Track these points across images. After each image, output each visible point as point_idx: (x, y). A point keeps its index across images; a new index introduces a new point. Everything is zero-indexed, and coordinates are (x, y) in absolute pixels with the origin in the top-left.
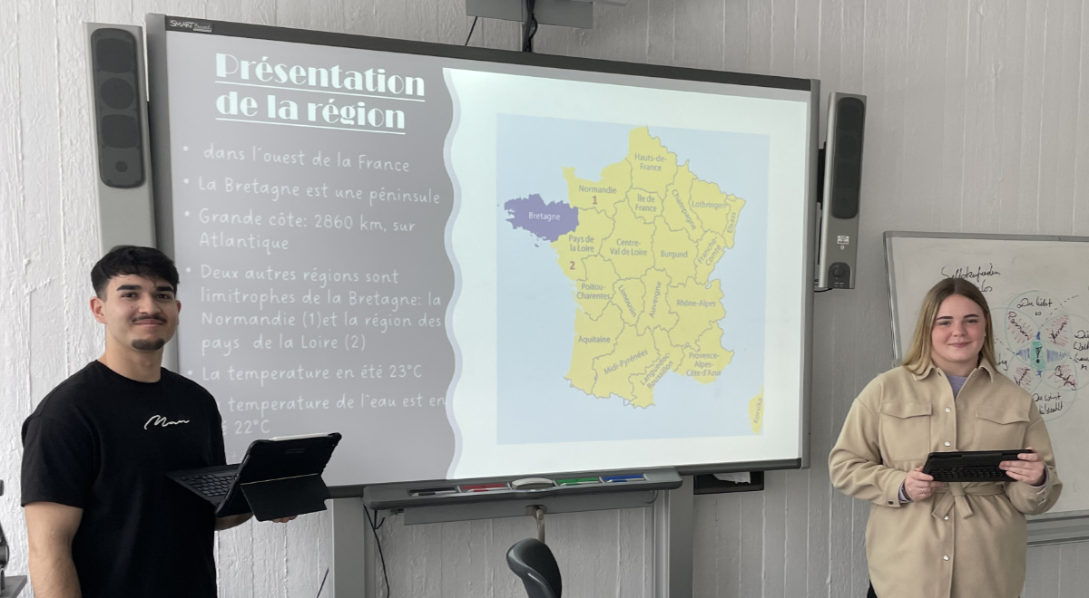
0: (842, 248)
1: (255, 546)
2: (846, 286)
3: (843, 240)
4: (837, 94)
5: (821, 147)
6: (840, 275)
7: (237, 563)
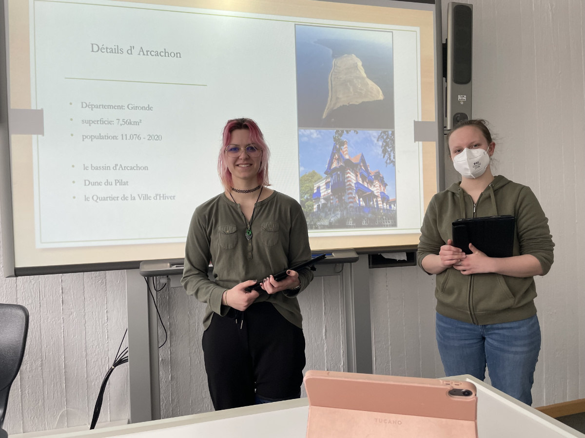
0: (462, 103)
1: (86, 303)
3: (462, 98)
4: (453, 3)
5: (444, 42)
7: (74, 314)
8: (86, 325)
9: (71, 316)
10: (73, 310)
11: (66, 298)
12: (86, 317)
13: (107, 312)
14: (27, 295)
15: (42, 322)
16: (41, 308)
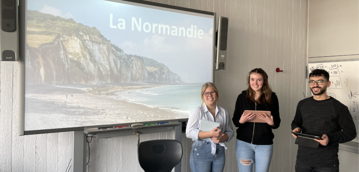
0: (223, 58)
1: (47, 153)
2: (224, 69)
3: (223, 56)
4: (221, 17)
5: (216, 31)
6: (222, 66)
7: (41, 159)
8: (47, 164)
9: (39, 160)
10: (40, 157)
11: (37, 151)
12: (47, 160)
13: (58, 157)
14: (17, 150)
15: (24, 163)
16: (24, 156)
